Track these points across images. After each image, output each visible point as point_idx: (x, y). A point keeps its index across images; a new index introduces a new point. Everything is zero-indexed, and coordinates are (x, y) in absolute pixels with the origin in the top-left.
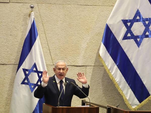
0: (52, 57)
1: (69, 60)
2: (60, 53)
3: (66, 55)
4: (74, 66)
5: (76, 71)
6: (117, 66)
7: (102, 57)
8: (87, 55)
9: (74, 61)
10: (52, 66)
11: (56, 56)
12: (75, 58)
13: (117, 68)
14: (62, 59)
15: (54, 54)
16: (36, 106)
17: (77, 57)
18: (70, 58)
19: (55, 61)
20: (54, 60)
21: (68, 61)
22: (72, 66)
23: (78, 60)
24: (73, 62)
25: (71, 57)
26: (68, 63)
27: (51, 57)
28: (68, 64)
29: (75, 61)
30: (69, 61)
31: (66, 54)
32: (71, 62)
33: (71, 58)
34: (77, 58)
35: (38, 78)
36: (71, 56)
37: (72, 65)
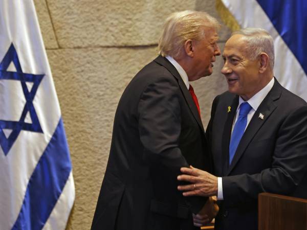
0: (55, 18)
1: (111, 29)
2: (78, 5)
3: (98, 10)
4: (126, 47)
5: (134, 65)
6: (283, 37)
7: (231, 9)
8: (167, 5)
9: (127, 31)
10: (55, 51)
11: (68, 13)
12: (130, 19)
13: (282, 47)
14: (87, 24)
15: (61, 9)
16: (21, 203)
17: (135, 14)
18: (111, 18)
19: (63, 33)
20: (61, 28)
21: (107, 30)
22: (120, 47)
23: (138, 24)
24: (124, 35)
25: (117, 16)
26: (106, 37)
27: (49, 21)
28: (106, 40)
29: (130, 29)
30: (111, 31)
31: (100, 7)
32: (117, 33)
33: (117, 19)
34: (135, 18)
35: (25, 101)
36: (114, 10)
37: (120, 43)
